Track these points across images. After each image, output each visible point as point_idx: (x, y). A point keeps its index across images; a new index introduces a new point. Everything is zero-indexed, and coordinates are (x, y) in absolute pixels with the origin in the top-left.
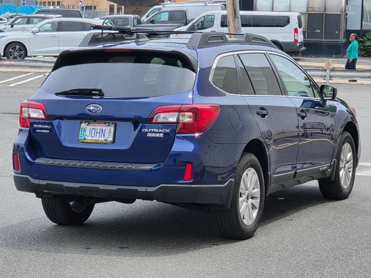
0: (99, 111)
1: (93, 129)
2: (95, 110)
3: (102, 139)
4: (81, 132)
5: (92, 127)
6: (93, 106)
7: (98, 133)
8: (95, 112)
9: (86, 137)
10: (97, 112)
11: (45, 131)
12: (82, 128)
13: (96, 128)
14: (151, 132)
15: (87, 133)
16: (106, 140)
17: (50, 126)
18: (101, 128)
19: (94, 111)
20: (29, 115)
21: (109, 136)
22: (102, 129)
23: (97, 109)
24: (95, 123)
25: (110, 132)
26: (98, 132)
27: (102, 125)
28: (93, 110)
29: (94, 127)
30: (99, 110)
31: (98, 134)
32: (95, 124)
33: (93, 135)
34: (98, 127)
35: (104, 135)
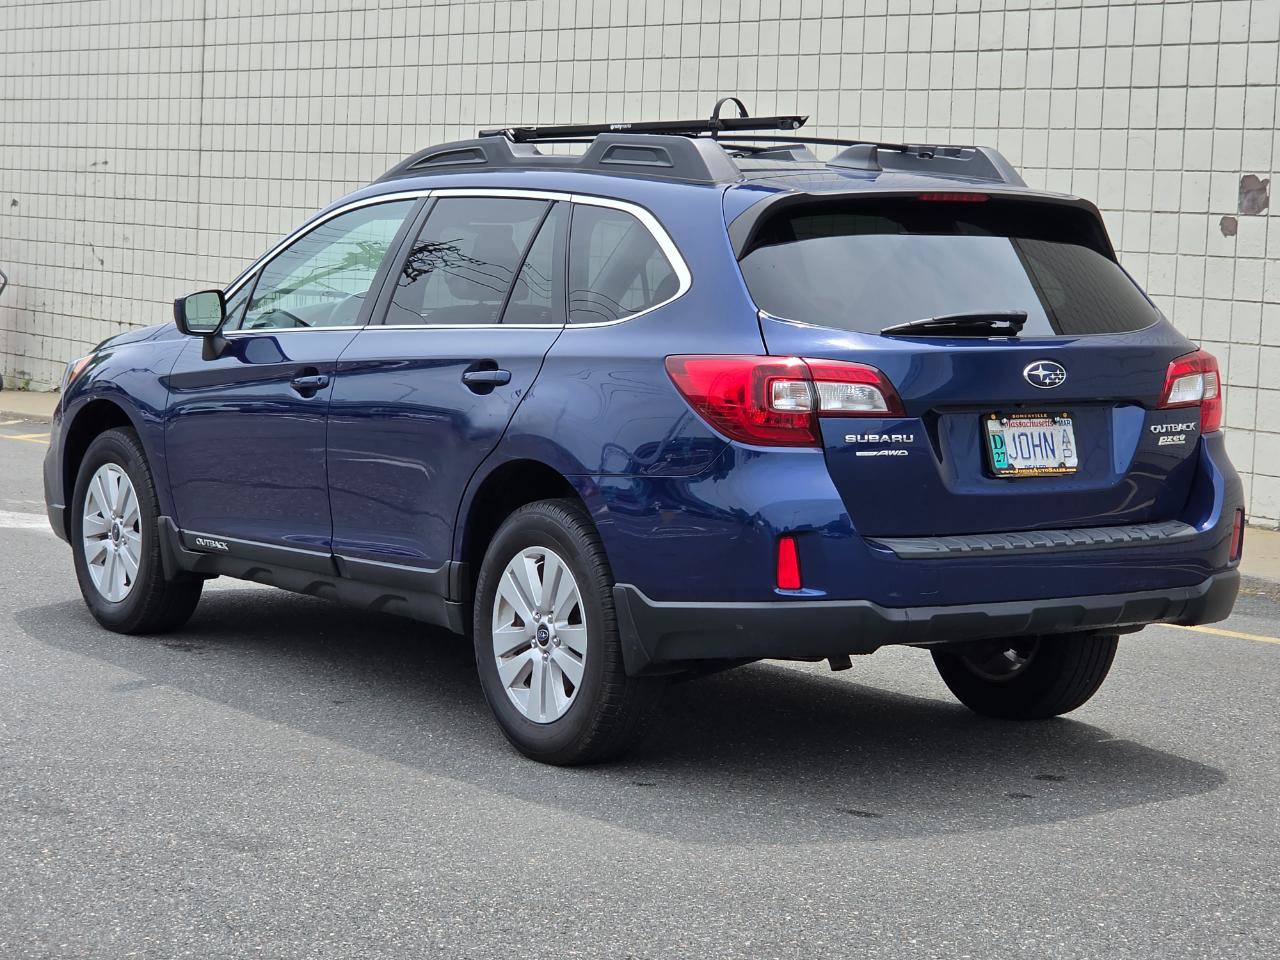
0: (1059, 379)
1: (1022, 434)
2: (1051, 379)
3: (1051, 463)
4: (996, 447)
5: (1017, 431)
6: (1045, 367)
7: (1037, 446)
8: (1050, 384)
9: (1011, 461)
10: (1056, 383)
11: (894, 453)
12: (994, 436)
13: (1028, 431)
15: (1010, 449)
16: (1062, 465)
17: (912, 436)
18: (1042, 430)
19: (1048, 381)
21: (1067, 453)
22: (1044, 435)
24: (1024, 418)
25: (1066, 442)
26: (1037, 442)
27: (1041, 420)
28: (1045, 377)
29: (1022, 430)
30: (1060, 377)
31: (1038, 449)
32: (1023, 421)
33: (1026, 455)
34: (1035, 428)
35: (1053, 451)
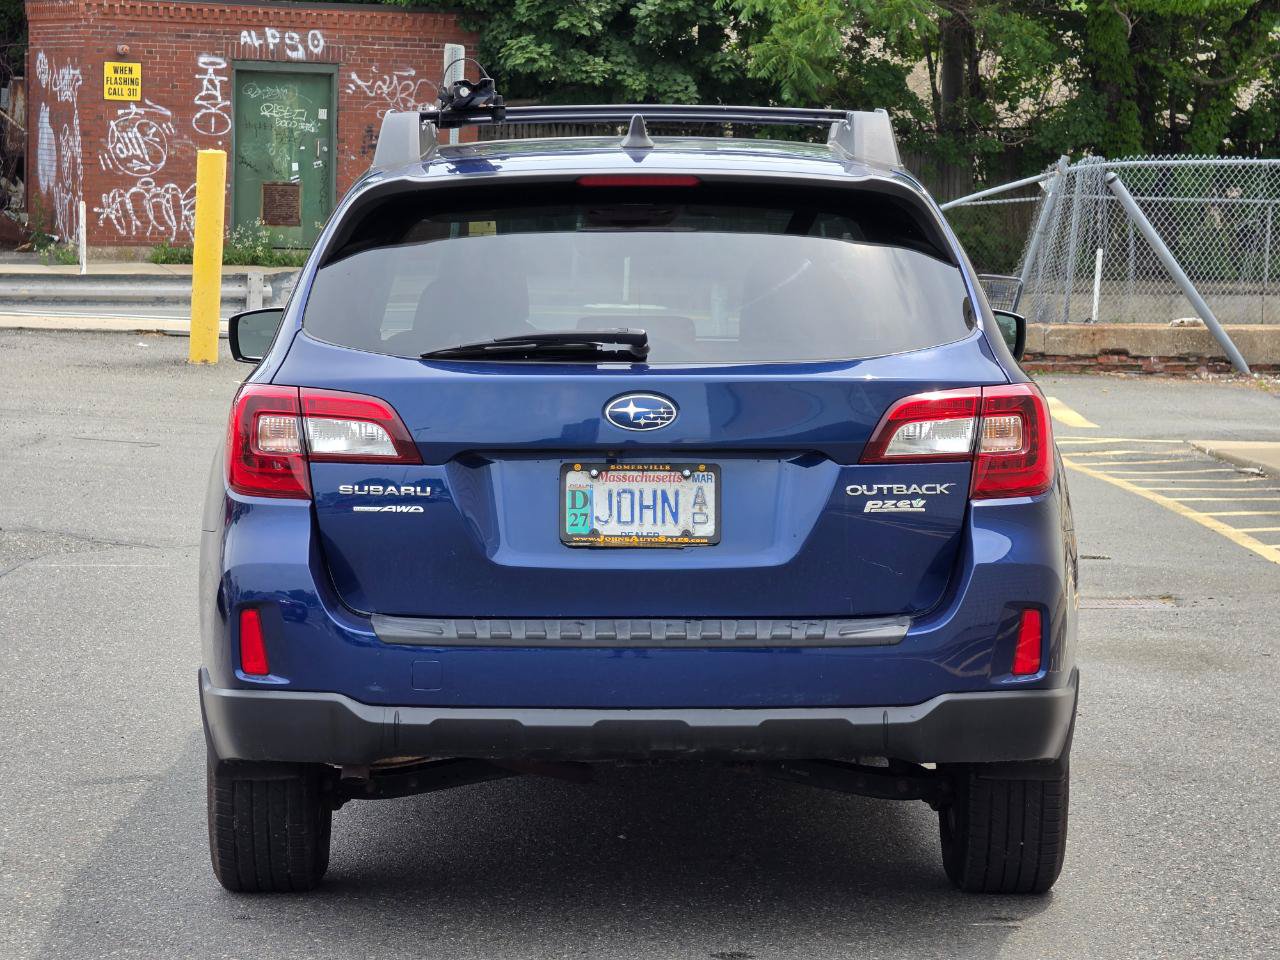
0: (662, 418)
1: (625, 491)
2: (649, 418)
3: (669, 530)
4: (574, 506)
5: (616, 487)
6: (637, 403)
7: (648, 507)
8: (647, 425)
9: (596, 526)
10: (657, 424)
11: (404, 509)
12: (574, 494)
13: (635, 487)
14: (880, 496)
15: (600, 509)
16: (686, 533)
17: (428, 489)
18: (660, 487)
19: (642, 421)
20: (305, 443)
21: (698, 518)
22: (664, 493)
23: (654, 413)
24: (630, 470)
25: (700, 501)
26: (648, 501)
27: (662, 474)
28: (638, 416)
29: (626, 485)
30: (665, 416)
31: (648, 514)
32: (628, 474)
33: (626, 516)
34: (647, 484)
35: (675, 516)
